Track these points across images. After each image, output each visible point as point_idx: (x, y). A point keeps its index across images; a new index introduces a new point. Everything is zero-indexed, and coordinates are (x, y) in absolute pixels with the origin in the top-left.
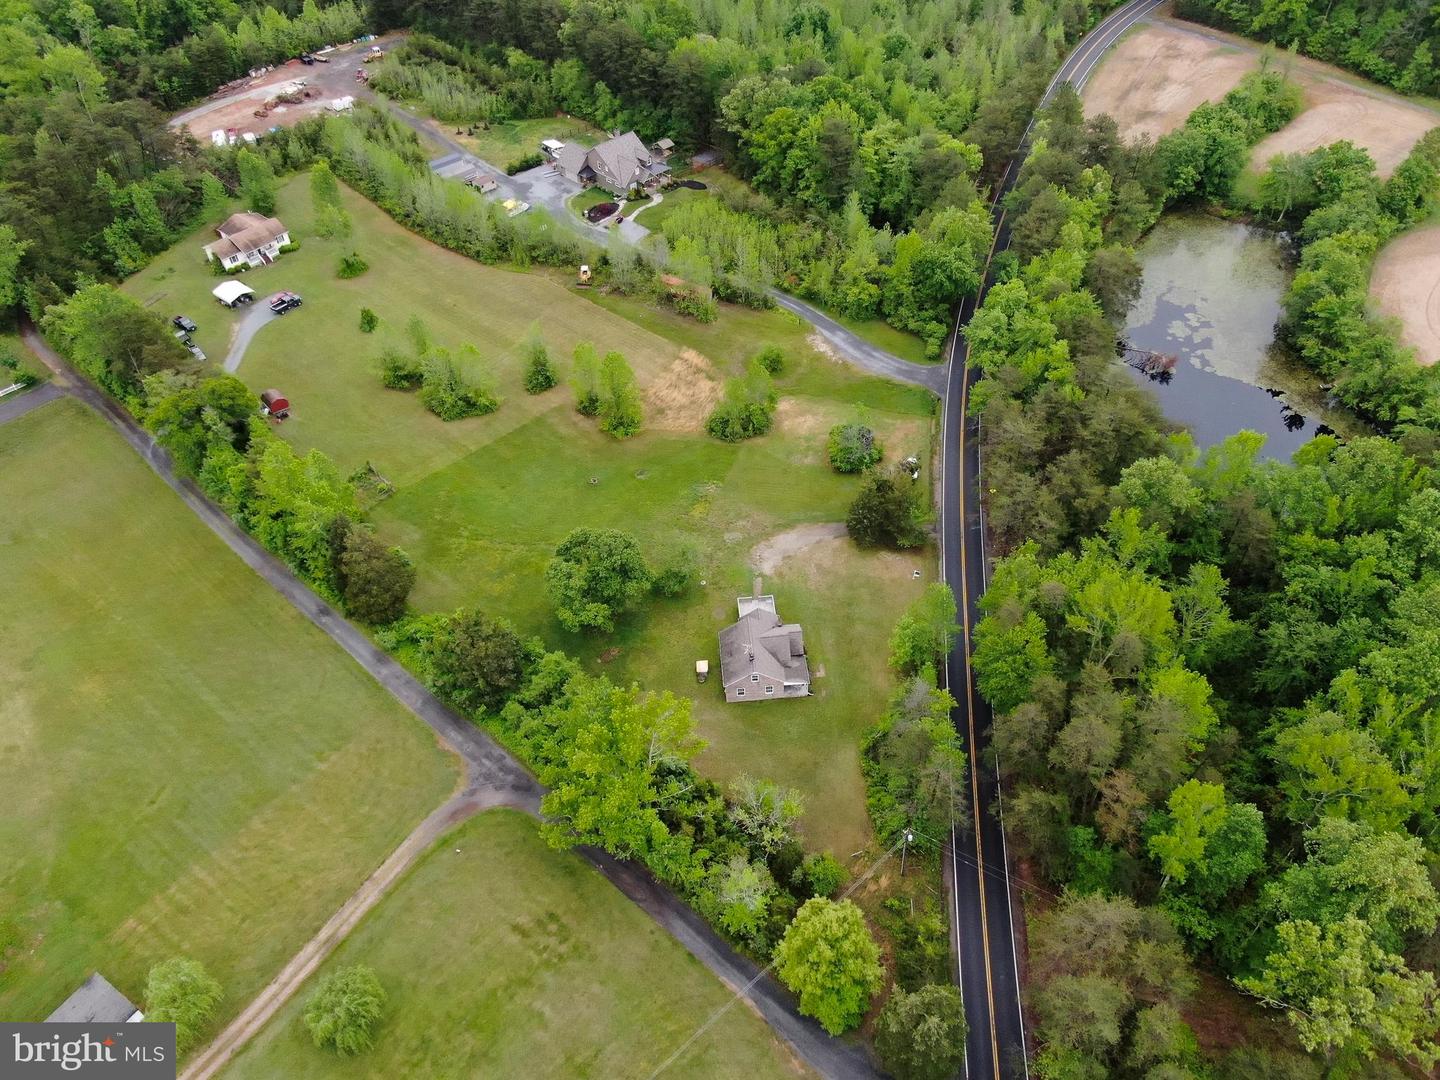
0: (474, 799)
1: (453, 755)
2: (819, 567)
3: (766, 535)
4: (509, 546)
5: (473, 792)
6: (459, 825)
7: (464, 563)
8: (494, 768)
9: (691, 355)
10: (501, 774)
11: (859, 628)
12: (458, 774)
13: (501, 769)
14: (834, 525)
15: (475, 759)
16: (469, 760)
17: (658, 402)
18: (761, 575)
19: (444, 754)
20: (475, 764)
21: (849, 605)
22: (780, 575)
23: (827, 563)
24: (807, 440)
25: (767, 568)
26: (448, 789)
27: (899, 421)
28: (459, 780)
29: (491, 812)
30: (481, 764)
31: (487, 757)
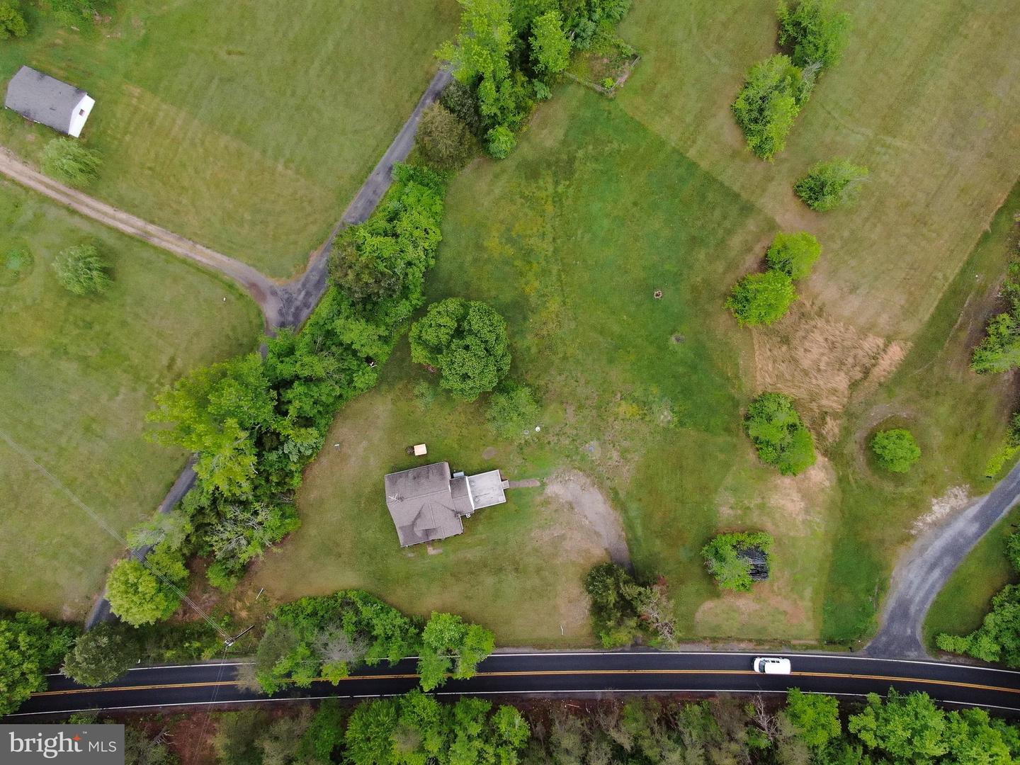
0: (269, 297)
1: (305, 266)
2: (563, 537)
3: (599, 480)
4: (550, 237)
5: (274, 293)
6: (246, 292)
7: (520, 201)
8: (298, 303)
9: (896, 353)
10: (293, 310)
11: (489, 580)
12: (289, 277)
13: (297, 308)
14: (624, 545)
15: (304, 285)
16: (303, 279)
17: (801, 333)
18: (543, 485)
19: (306, 258)
20: (299, 286)
21: (517, 570)
22: (547, 502)
23: (567, 544)
24: (762, 507)
25: (554, 489)
26: (274, 273)
27: (808, 604)
28: (284, 278)
29: (259, 313)
30: (300, 291)
31: (308, 294)
